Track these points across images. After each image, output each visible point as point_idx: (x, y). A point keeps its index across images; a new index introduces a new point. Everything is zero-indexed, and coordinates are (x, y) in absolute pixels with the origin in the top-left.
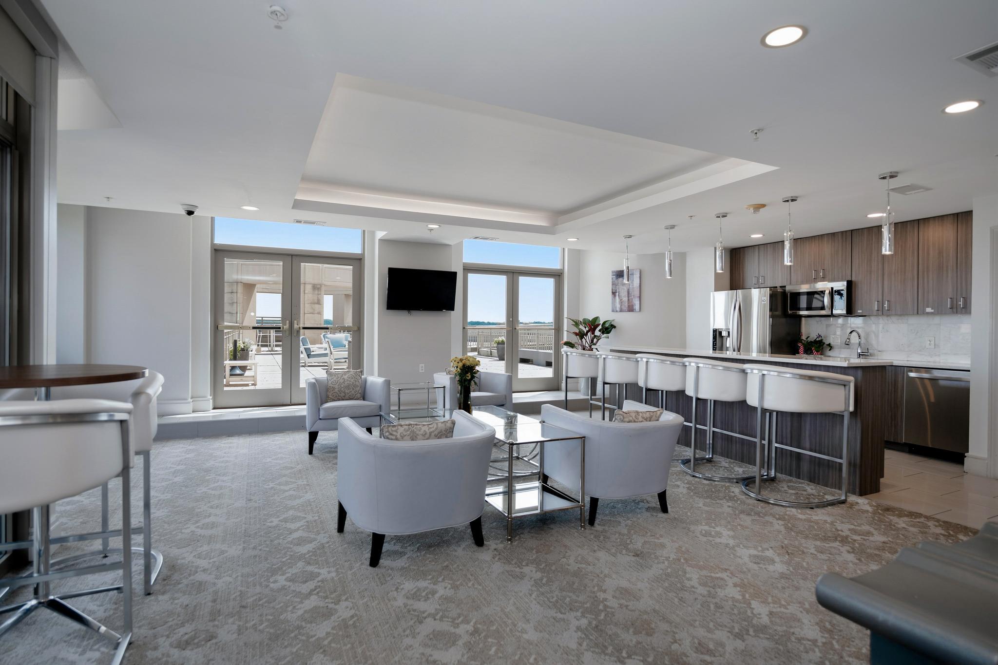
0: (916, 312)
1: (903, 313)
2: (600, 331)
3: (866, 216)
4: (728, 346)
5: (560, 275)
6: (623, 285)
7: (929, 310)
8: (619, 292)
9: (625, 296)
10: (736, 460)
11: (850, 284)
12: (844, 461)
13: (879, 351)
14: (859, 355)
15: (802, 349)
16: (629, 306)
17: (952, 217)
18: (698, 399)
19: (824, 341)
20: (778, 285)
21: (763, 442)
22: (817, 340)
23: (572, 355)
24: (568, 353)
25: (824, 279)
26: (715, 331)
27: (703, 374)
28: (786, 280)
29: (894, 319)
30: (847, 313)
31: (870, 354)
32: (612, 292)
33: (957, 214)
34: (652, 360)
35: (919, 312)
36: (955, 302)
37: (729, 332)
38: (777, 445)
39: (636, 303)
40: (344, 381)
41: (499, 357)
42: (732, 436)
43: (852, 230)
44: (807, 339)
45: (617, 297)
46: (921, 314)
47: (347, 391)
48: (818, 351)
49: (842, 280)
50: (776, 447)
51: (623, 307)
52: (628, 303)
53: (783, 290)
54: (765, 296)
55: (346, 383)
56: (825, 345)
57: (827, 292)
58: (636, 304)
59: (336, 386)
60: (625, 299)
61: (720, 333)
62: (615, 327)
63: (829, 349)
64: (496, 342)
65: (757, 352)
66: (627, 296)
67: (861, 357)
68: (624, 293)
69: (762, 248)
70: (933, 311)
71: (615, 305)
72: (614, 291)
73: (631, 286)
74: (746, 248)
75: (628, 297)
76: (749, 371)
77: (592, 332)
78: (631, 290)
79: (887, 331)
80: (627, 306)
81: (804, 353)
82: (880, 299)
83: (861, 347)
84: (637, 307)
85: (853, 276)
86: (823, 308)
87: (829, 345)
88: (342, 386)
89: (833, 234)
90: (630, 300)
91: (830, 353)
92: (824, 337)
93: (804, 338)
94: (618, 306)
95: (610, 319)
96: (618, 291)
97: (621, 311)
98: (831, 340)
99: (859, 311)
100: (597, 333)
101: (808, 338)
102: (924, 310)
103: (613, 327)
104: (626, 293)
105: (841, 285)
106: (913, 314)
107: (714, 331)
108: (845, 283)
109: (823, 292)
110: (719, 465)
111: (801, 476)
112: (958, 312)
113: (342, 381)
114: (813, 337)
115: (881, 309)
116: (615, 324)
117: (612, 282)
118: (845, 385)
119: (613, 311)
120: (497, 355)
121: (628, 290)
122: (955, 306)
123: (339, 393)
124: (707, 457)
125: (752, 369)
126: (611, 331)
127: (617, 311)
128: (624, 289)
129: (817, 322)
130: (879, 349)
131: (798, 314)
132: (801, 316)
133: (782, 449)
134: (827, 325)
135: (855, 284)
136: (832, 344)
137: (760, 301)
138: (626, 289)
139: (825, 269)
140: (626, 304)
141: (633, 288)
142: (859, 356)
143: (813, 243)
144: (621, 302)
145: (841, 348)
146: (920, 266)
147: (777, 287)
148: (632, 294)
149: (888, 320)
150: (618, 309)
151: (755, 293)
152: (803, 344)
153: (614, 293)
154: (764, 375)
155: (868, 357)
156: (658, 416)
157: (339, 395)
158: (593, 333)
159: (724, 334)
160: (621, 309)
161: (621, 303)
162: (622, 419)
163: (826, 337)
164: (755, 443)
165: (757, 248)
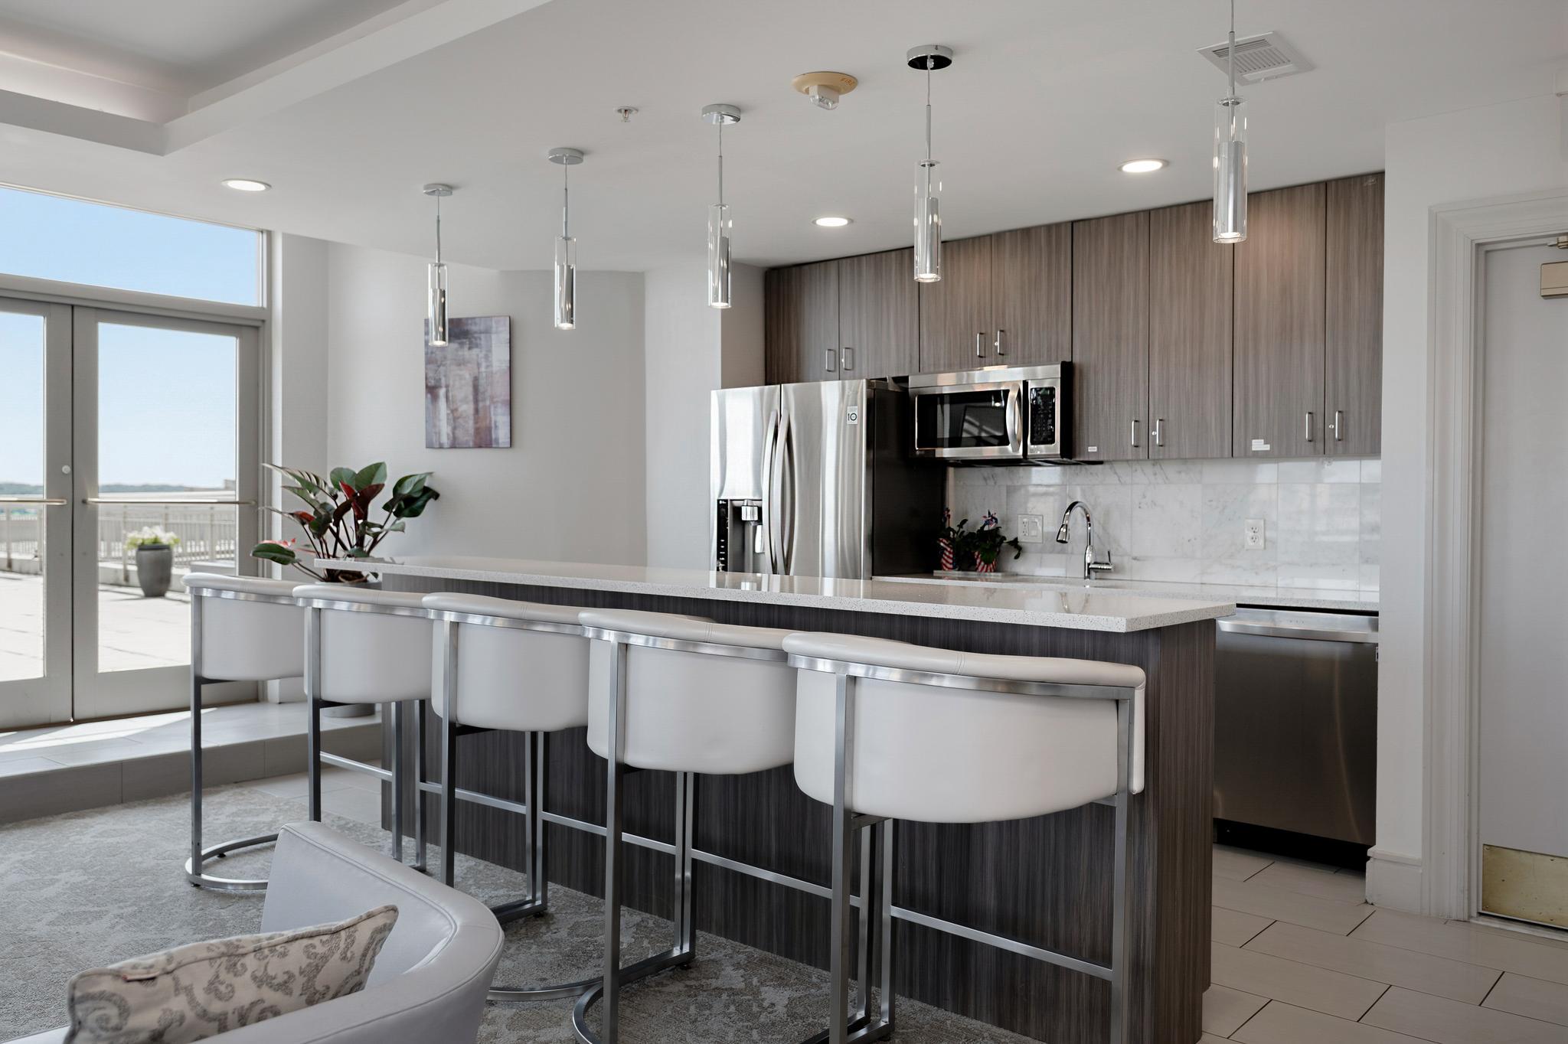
0: (1227, 452)
1: (1196, 456)
2: (387, 507)
3: (1120, 169)
4: (758, 550)
5: (257, 328)
6: (459, 365)
7: (1258, 445)
8: (447, 386)
9: (465, 400)
10: (769, 949)
11: (1068, 371)
12: (1117, 974)
13: (1135, 559)
14: (1089, 569)
15: (948, 557)
16: (477, 431)
17: (1313, 189)
18: (623, 769)
19: (1003, 532)
20: (890, 372)
21: (854, 901)
22: (986, 528)
23: (218, 597)
24: (206, 593)
25: (1002, 358)
26: (722, 507)
27: (645, 672)
28: (907, 360)
29: (1171, 470)
30: (1062, 455)
31: (1115, 568)
32: (427, 386)
33: (1326, 184)
34: (476, 620)
35: (1235, 452)
36: (1320, 425)
37: (760, 510)
38: (896, 912)
39: (500, 419)
41: (143, 586)
42: (755, 878)
43: (1073, 223)
44: (960, 526)
45: (442, 403)
46: (1236, 458)
48: (987, 563)
49: (1049, 362)
50: (894, 919)
51: (459, 433)
52: (476, 422)
53: (901, 388)
54: (856, 405)
56: (1004, 544)
57: (1013, 394)
58: (500, 424)
60: (467, 408)
61: (737, 511)
62: (436, 496)
63: (1015, 554)
64: (133, 544)
65: (837, 576)
66: (471, 397)
67: (1093, 574)
68: (462, 391)
69: (845, 266)
70: (1267, 447)
71: (435, 426)
72: (432, 383)
73: (483, 369)
74: (806, 267)
75: (476, 401)
76: (801, 663)
77: (356, 509)
78: (482, 382)
79: (1154, 503)
80: (472, 431)
81: (954, 568)
82: (1142, 417)
83: (1092, 550)
84: (502, 434)
85: (1076, 350)
86: (1003, 441)
87: (1014, 543)
89: (1026, 232)
90: (481, 413)
91: (1020, 567)
92: (1003, 521)
93: (953, 523)
94: (445, 429)
95: (419, 470)
96: (443, 381)
97: (454, 446)
98: (1018, 529)
99: (1092, 449)
100: (376, 511)
101: (964, 526)
102: (1248, 445)
103: (430, 494)
104: (470, 390)
105: (1047, 376)
106: (1222, 457)
107: (720, 506)
108: (1058, 367)
109: (1001, 395)
110: (714, 983)
111: (972, 1006)
112: (1327, 452)
114: (976, 520)
115: (1143, 442)
116: (436, 487)
117: (426, 354)
118: (1118, 700)
119: (430, 446)
120: (138, 585)
121: (476, 380)
122: (1320, 435)
124: (676, 952)
125: (813, 657)
126: (423, 506)
127: (441, 447)
128: (461, 378)
129: (985, 479)
130: (1135, 554)
131: (937, 455)
132: (945, 463)
133: (912, 925)
134: (1008, 487)
135: (1081, 372)
136: (1022, 539)
137: (844, 416)
138: (467, 376)
139: (1006, 328)
140: (470, 425)
141: (490, 375)
142: (1089, 573)
143: (977, 256)
144: (455, 417)
145: (1042, 551)
146: (1238, 323)
147: (885, 379)
148: (488, 394)
149: (1155, 474)
150: (445, 440)
151: (830, 393)
152: (953, 540)
153: (432, 390)
154: (853, 680)
155: (1109, 576)
156: (357, 949)
158: (362, 514)
159: (747, 514)
160: (455, 438)
161: (455, 419)
162: (115, 1021)
163: (1006, 521)
164: (827, 902)
165: (833, 265)
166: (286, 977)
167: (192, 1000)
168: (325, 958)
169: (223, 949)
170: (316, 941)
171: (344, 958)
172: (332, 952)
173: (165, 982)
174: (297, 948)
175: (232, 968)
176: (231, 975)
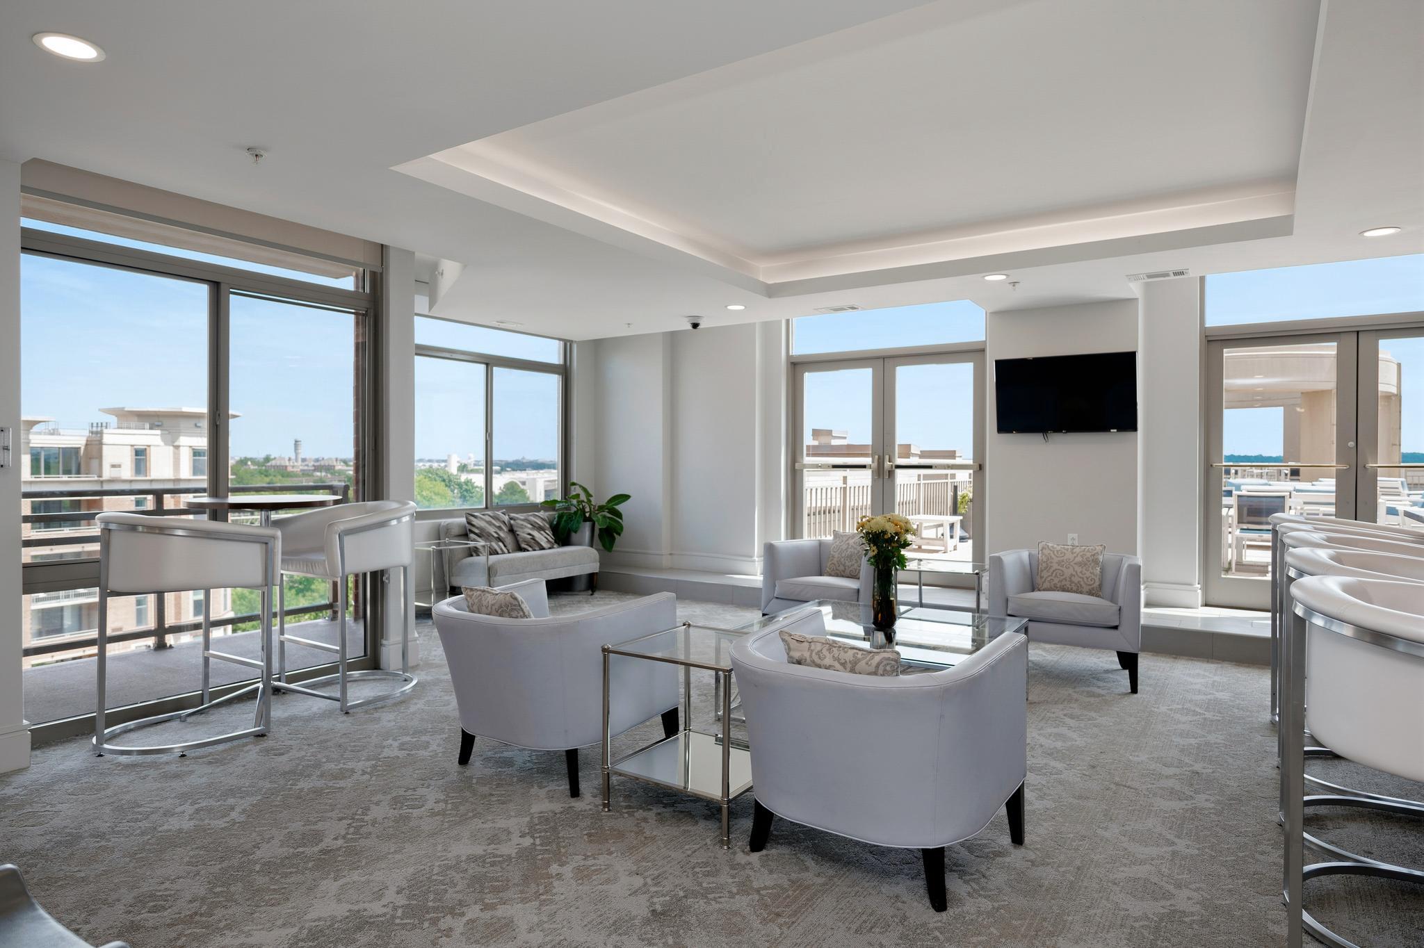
40: (848, 548)
47: (847, 564)
55: (849, 550)
59: (836, 555)
88: (843, 555)
113: (845, 547)
123: (837, 565)
157: (838, 568)
166: (844, 661)
167: (811, 656)
168: (859, 660)
169: (831, 642)
170: (860, 653)
171: (867, 664)
172: (863, 658)
173: (806, 644)
174: (851, 652)
175: (829, 650)
176: (828, 652)
